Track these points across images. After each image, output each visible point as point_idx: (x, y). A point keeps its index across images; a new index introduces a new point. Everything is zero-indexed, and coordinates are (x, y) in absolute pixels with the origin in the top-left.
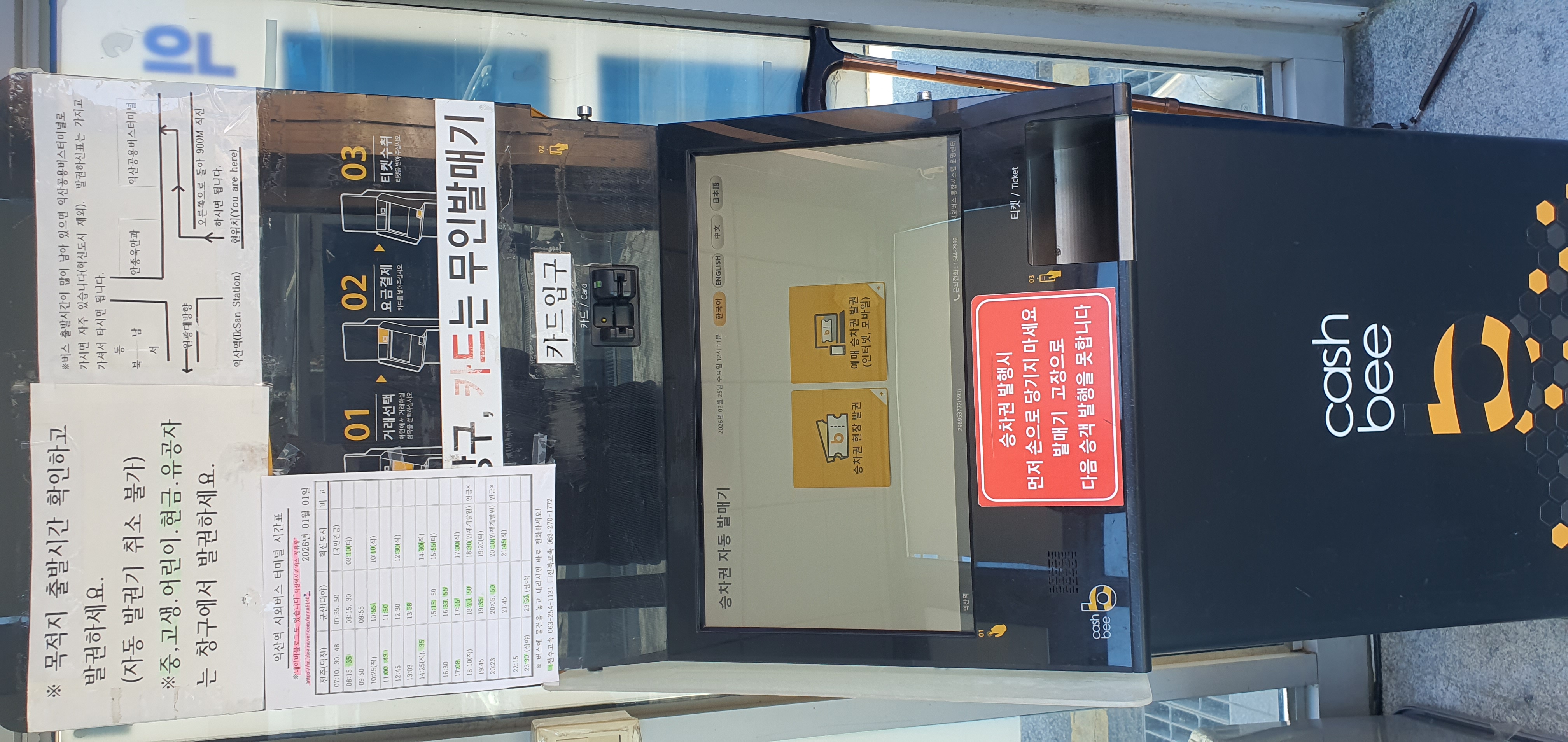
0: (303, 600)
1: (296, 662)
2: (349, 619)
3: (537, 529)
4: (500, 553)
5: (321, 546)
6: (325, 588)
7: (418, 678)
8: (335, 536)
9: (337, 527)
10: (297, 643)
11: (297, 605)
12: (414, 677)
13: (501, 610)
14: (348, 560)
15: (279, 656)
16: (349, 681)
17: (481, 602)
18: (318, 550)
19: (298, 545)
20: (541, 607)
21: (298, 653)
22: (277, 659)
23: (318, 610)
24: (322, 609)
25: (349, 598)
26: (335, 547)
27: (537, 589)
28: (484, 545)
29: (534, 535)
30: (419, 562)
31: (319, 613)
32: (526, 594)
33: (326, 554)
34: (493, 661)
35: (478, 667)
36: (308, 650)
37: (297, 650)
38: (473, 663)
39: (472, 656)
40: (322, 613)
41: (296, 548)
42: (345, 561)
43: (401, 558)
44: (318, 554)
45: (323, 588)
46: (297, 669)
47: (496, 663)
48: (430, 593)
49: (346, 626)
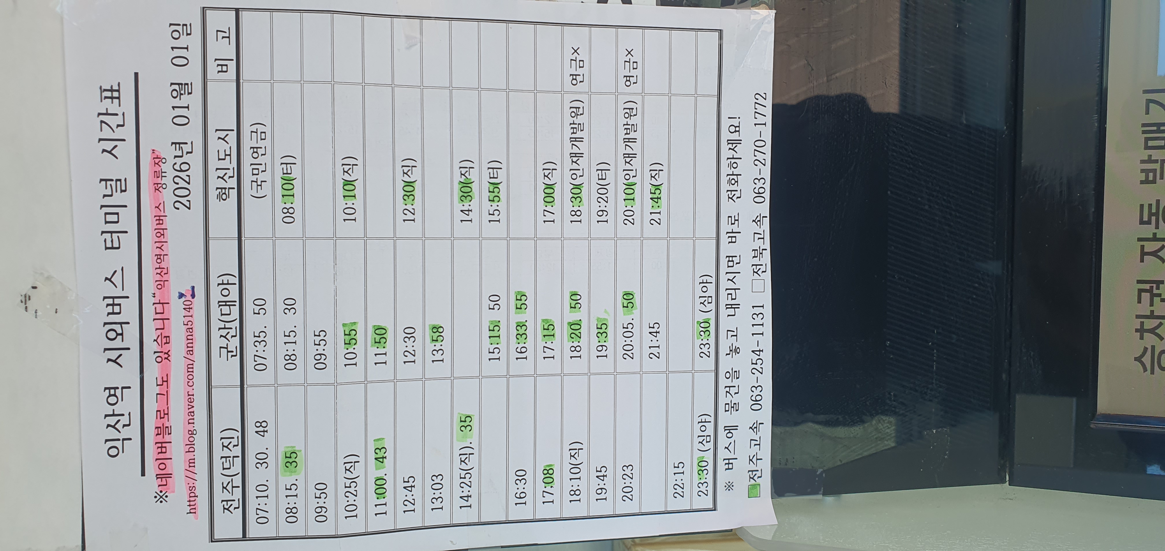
0: (176, 308)
1: (163, 460)
2: (290, 359)
3: (731, 165)
4: (648, 217)
5: (221, 173)
6: (232, 280)
7: (456, 507)
8: (255, 149)
9: (261, 128)
10: (163, 414)
11: (162, 318)
12: (446, 504)
13: (647, 351)
14: (288, 212)
15: (118, 444)
16: (292, 512)
17: (602, 330)
18: (214, 183)
19: (164, 167)
20: (737, 351)
21: (167, 438)
22: (113, 452)
23: (215, 334)
24: (224, 332)
25: (290, 306)
26: (254, 178)
27: (729, 306)
28: (611, 195)
29: (724, 179)
30: (462, 229)
31: (217, 342)
32: (703, 317)
33: (234, 193)
34: (628, 471)
35: (595, 483)
36: (192, 433)
37: (162, 430)
38: (583, 474)
39: (582, 457)
40: (223, 342)
41: (158, 174)
42: (279, 215)
43: (418, 216)
44: (213, 194)
45: (225, 279)
46: (164, 477)
47: (636, 476)
48: (486, 303)
49: (284, 376)
